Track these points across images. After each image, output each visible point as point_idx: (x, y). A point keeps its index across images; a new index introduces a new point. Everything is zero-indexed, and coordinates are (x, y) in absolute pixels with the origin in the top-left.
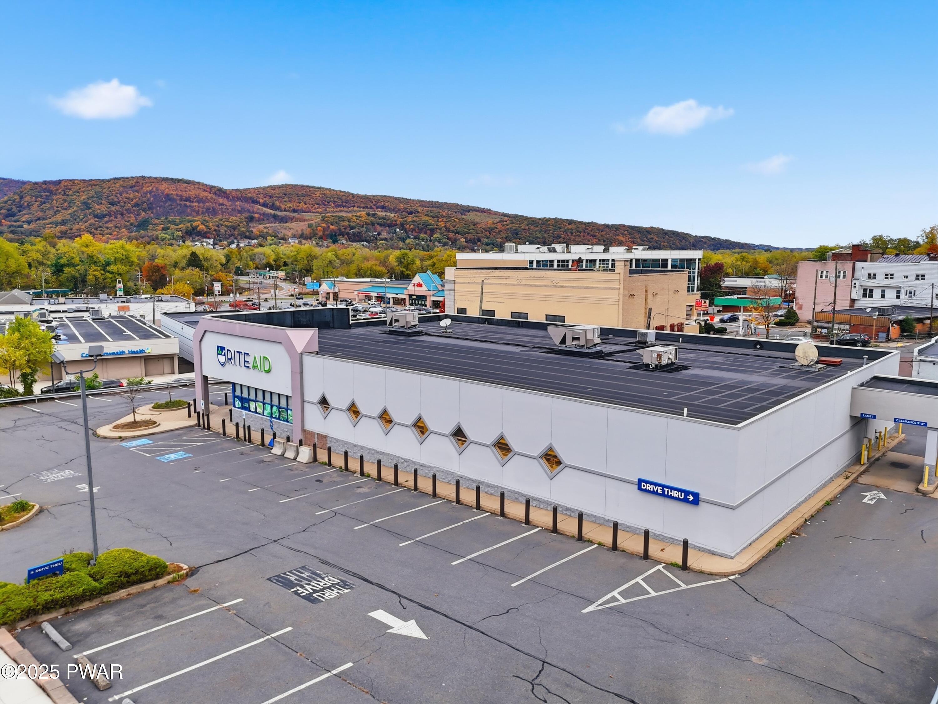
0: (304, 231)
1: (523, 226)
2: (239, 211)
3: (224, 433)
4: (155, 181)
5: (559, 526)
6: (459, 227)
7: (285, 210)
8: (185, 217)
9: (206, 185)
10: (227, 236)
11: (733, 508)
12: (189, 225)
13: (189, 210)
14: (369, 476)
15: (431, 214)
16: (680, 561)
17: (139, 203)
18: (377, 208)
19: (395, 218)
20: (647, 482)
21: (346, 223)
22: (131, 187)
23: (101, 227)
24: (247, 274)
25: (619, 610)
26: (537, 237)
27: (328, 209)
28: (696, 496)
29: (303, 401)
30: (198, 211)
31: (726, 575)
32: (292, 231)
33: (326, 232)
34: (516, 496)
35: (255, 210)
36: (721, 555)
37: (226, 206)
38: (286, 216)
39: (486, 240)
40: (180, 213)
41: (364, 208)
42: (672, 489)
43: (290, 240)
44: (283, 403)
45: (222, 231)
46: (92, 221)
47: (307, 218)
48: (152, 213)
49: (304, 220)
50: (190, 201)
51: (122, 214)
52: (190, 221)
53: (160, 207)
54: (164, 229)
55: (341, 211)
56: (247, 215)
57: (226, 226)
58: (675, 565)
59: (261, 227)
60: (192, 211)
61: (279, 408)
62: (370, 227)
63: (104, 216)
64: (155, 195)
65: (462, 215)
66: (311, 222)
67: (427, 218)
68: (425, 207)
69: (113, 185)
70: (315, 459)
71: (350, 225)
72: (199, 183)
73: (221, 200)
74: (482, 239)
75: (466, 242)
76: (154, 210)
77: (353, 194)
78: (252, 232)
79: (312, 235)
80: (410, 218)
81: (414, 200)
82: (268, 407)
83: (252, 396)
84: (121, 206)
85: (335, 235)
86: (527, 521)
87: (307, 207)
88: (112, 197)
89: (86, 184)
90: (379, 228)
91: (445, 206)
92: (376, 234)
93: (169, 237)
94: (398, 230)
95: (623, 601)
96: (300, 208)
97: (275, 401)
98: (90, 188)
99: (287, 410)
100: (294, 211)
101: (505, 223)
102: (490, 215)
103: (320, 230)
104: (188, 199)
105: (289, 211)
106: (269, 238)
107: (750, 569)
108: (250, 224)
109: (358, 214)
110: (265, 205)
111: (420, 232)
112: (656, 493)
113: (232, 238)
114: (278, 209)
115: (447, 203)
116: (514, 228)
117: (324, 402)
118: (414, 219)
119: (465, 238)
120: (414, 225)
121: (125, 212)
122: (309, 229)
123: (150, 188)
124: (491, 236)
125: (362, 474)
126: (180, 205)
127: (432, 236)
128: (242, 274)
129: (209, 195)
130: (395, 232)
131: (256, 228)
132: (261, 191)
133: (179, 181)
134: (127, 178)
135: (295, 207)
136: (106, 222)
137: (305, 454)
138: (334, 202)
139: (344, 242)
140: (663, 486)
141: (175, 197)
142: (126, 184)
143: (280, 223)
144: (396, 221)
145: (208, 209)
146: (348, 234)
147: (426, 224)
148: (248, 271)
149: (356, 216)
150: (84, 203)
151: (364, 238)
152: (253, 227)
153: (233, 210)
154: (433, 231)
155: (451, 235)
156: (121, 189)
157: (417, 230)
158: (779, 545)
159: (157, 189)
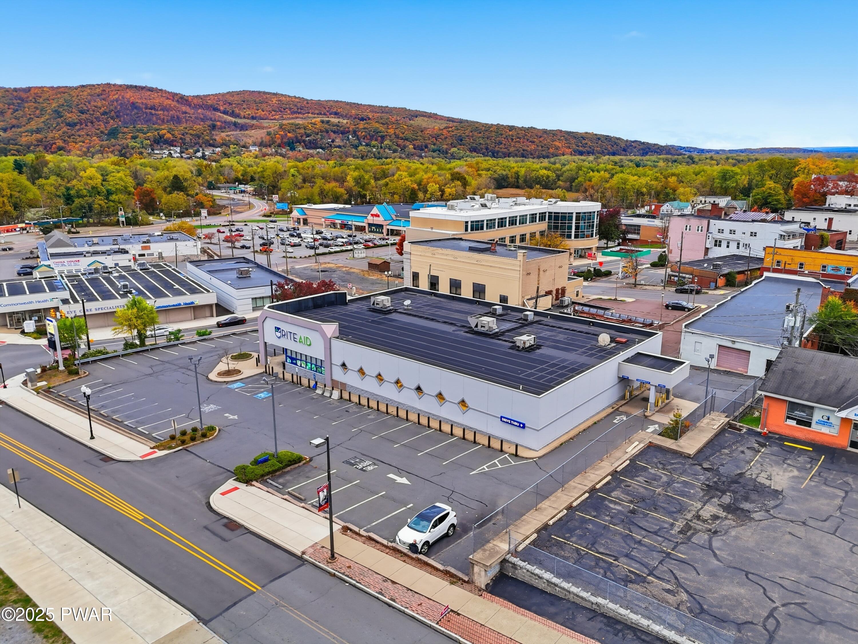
0: (264, 139)
1: (467, 132)
2: (201, 119)
3: (284, 379)
4: (120, 88)
5: (466, 436)
6: (408, 134)
7: (244, 117)
8: (152, 125)
9: (169, 92)
10: (193, 144)
11: (538, 431)
12: (156, 133)
13: (154, 119)
14: (372, 408)
15: (381, 121)
16: (514, 453)
17: (107, 111)
18: (331, 114)
19: (348, 125)
20: (504, 418)
21: (302, 131)
22: (98, 96)
23: (73, 135)
24: (219, 188)
25: (485, 473)
26: (480, 144)
27: (284, 116)
28: (524, 425)
29: (331, 364)
30: (164, 119)
31: (532, 458)
32: (252, 139)
33: (284, 140)
34: (447, 421)
35: (217, 118)
36: (533, 450)
37: (189, 114)
38: (246, 123)
39: (432, 146)
40: (147, 121)
41: (318, 114)
42: (514, 421)
43: (251, 148)
44: (319, 364)
45: (188, 139)
46: (65, 129)
47: (265, 125)
48: (120, 121)
49: (263, 128)
50: (155, 109)
51: (92, 123)
52: (157, 130)
53: (127, 115)
54: (134, 138)
55: (297, 118)
56: (209, 123)
57: (191, 134)
58: (513, 454)
59: (223, 135)
60: (157, 119)
61: (316, 365)
62: (324, 134)
63: (75, 124)
64: (121, 103)
65: (410, 120)
66: (269, 130)
67: (377, 125)
68: (376, 112)
69: (81, 93)
70: (341, 398)
71: (305, 133)
72: (161, 90)
73: (184, 108)
74: (429, 146)
75: (414, 148)
76: (122, 119)
77: (307, 100)
78: (215, 140)
79: (271, 143)
80: (362, 125)
81: (365, 105)
82: (309, 365)
83: (299, 357)
84: (90, 114)
85: (293, 142)
86: (452, 434)
87: (265, 114)
88: (81, 105)
89: (54, 92)
90: (333, 135)
91: (394, 112)
92: (330, 140)
93: (138, 145)
94: (350, 137)
95: (487, 469)
96: (258, 115)
97: (314, 362)
98: (59, 96)
99: (321, 367)
100: (253, 118)
101: (450, 129)
102: (437, 121)
103: (278, 138)
104: (153, 108)
105: (248, 118)
106: (232, 146)
107: (544, 456)
108: (213, 132)
109: (313, 121)
110: (225, 112)
111: (371, 139)
112: (508, 423)
113: (197, 146)
114: (238, 116)
115: (396, 108)
116: (459, 134)
117: (344, 365)
118: (366, 126)
119: (414, 145)
120: (365, 132)
121: (95, 120)
122: (268, 137)
123: (117, 96)
124: (438, 142)
125: (369, 407)
126: (146, 113)
127: (382, 143)
128: (214, 189)
129: (172, 102)
130: (348, 139)
131: (220, 136)
132: (220, 97)
133: (142, 88)
134: (94, 86)
135: (254, 115)
136: (79, 130)
137: (336, 394)
138: (290, 109)
139: (301, 149)
140: (511, 420)
141: (141, 105)
142: (93, 92)
143: (241, 130)
144: (348, 128)
145: (173, 117)
146: (304, 141)
147: (377, 132)
148: (219, 185)
149: (311, 123)
150: (56, 111)
151: (319, 145)
152: (216, 135)
153: (196, 118)
154: (383, 138)
155: (400, 142)
156: (89, 97)
157: (368, 136)
158: (561, 444)
159: (123, 98)
